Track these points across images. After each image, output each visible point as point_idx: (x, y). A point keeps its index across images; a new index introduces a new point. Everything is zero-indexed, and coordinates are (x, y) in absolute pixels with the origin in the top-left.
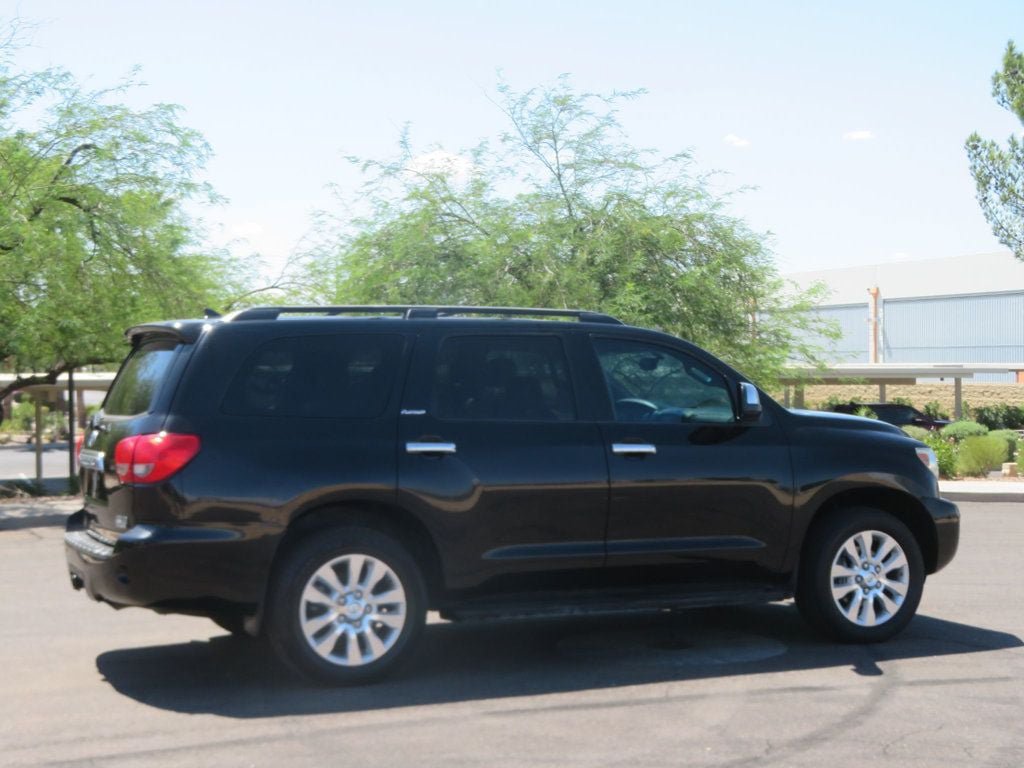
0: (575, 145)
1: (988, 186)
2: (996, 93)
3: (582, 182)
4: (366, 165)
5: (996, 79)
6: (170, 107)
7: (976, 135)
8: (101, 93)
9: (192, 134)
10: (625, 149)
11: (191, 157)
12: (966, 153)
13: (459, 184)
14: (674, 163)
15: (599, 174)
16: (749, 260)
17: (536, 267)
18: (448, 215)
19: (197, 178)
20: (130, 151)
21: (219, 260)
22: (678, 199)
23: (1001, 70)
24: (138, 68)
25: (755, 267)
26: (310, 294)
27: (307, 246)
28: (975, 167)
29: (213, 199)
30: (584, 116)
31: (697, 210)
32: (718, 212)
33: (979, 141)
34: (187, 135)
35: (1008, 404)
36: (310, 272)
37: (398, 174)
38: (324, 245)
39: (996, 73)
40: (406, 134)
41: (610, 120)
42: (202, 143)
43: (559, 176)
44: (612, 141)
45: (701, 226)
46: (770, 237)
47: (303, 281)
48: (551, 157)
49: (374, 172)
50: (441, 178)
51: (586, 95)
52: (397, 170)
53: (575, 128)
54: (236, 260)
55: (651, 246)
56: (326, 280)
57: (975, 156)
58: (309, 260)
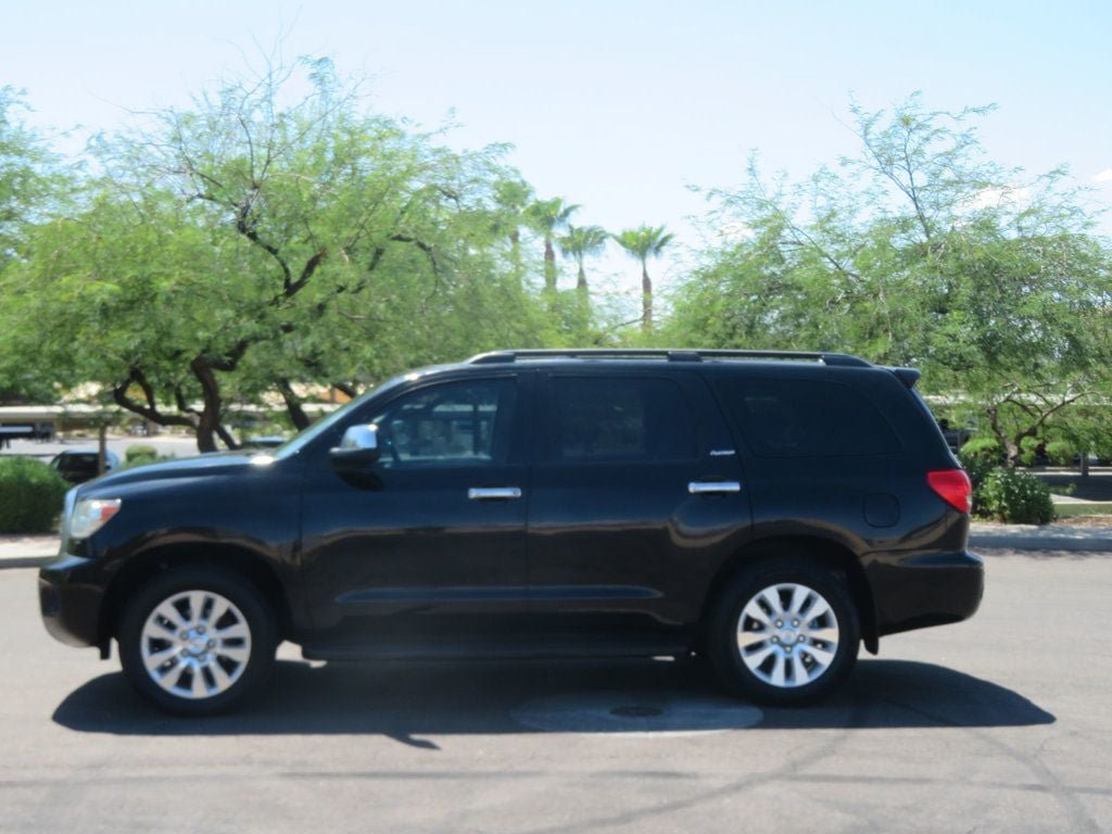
4: (711, 194)
30: (940, 135)
41: (966, 140)
43: (915, 199)
48: (904, 178)
49: (717, 201)
51: (935, 114)
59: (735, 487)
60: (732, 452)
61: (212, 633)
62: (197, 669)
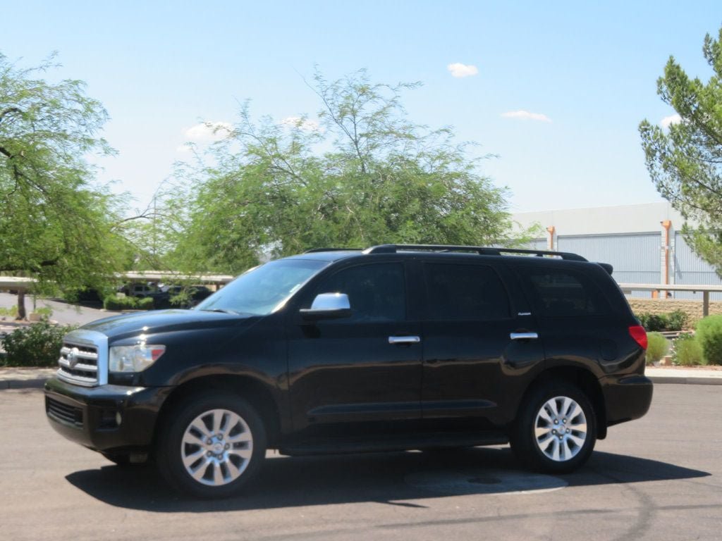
0: (368, 120)
1: (654, 158)
2: (660, 92)
3: (373, 147)
5: (659, 82)
6: (76, 83)
7: (646, 121)
8: (27, 71)
9: (93, 103)
10: (405, 124)
11: (92, 120)
12: (639, 133)
13: (284, 146)
14: (437, 135)
15: (385, 141)
16: (491, 206)
17: (340, 207)
18: (276, 167)
19: (96, 136)
20: (47, 114)
21: (100, 196)
22: (442, 161)
23: (663, 76)
24: (55, 53)
25: (494, 211)
26: (168, 222)
27: (167, 187)
28: (645, 144)
29: (107, 151)
30: (375, 99)
31: (456, 170)
32: (471, 172)
33: (648, 125)
34: (90, 103)
35: (650, 313)
36: (169, 206)
37: (240, 137)
38: (180, 187)
39: (660, 78)
40: (246, 107)
41: (394, 102)
42: (101, 109)
43: (356, 142)
44: (395, 118)
45: (457, 181)
46: (507, 191)
47: (163, 213)
50: (273, 141)
51: (379, 85)
52: (240, 133)
53: (369, 108)
54: (113, 195)
55: (423, 194)
56: (180, 212)
57: (645, 136)
58: (169, 197)
59: (535, 336)
60: (529, 314)
61: (227, 439)
62: (217, 465)
